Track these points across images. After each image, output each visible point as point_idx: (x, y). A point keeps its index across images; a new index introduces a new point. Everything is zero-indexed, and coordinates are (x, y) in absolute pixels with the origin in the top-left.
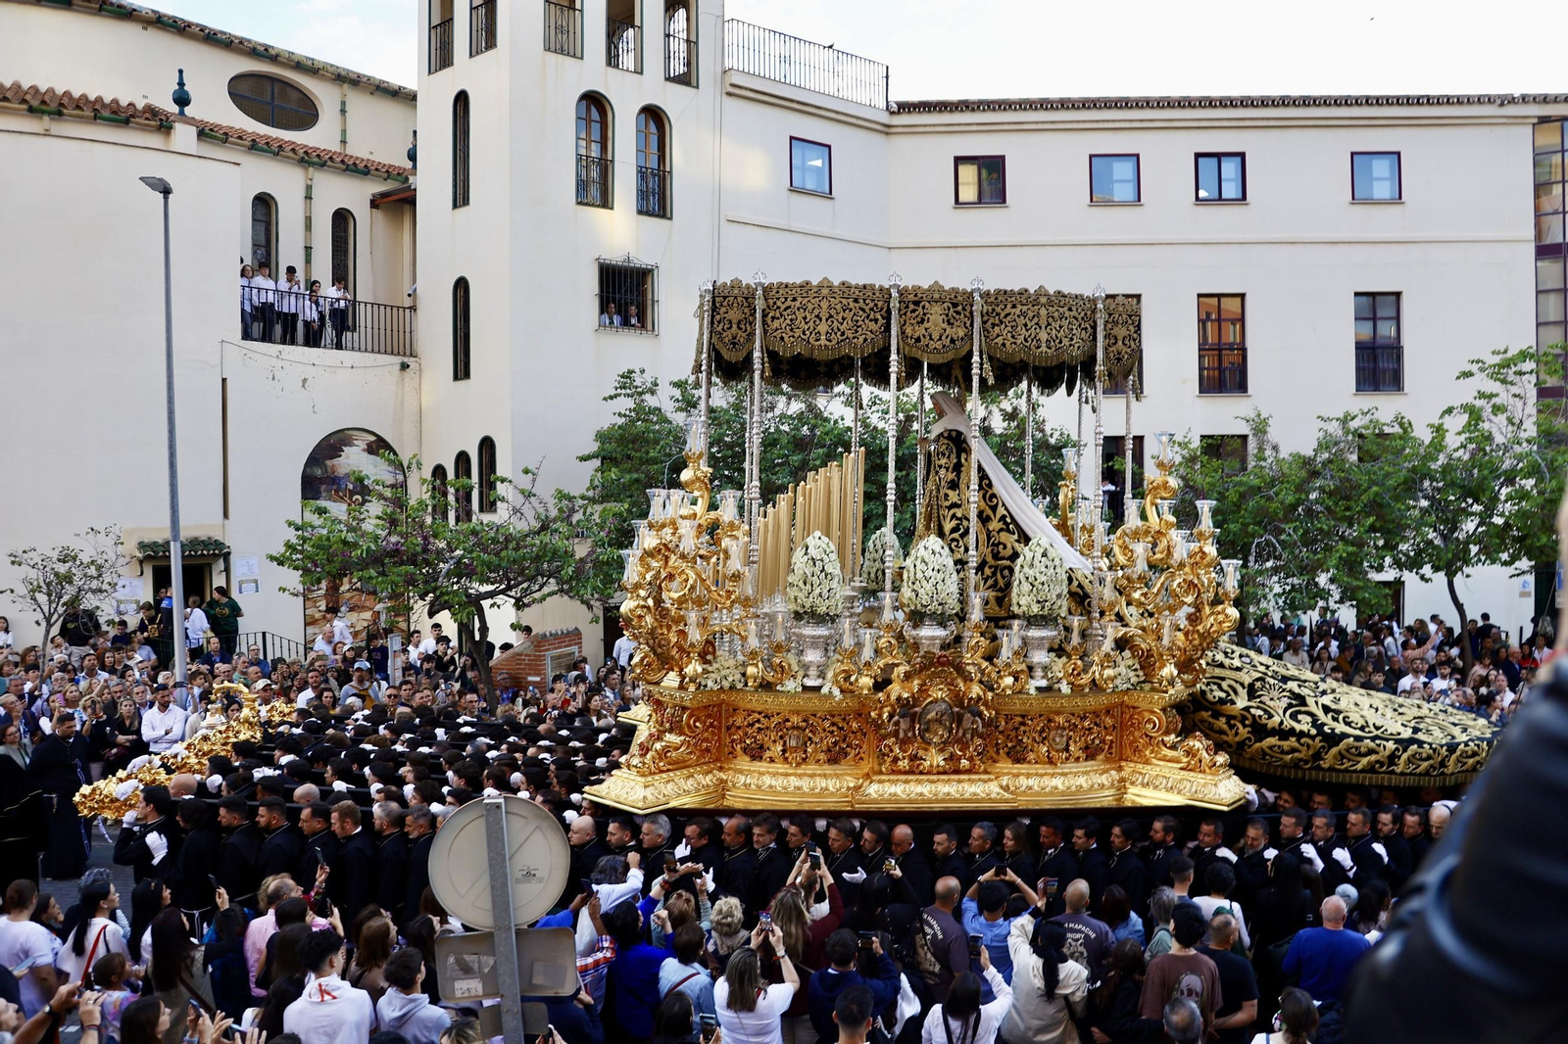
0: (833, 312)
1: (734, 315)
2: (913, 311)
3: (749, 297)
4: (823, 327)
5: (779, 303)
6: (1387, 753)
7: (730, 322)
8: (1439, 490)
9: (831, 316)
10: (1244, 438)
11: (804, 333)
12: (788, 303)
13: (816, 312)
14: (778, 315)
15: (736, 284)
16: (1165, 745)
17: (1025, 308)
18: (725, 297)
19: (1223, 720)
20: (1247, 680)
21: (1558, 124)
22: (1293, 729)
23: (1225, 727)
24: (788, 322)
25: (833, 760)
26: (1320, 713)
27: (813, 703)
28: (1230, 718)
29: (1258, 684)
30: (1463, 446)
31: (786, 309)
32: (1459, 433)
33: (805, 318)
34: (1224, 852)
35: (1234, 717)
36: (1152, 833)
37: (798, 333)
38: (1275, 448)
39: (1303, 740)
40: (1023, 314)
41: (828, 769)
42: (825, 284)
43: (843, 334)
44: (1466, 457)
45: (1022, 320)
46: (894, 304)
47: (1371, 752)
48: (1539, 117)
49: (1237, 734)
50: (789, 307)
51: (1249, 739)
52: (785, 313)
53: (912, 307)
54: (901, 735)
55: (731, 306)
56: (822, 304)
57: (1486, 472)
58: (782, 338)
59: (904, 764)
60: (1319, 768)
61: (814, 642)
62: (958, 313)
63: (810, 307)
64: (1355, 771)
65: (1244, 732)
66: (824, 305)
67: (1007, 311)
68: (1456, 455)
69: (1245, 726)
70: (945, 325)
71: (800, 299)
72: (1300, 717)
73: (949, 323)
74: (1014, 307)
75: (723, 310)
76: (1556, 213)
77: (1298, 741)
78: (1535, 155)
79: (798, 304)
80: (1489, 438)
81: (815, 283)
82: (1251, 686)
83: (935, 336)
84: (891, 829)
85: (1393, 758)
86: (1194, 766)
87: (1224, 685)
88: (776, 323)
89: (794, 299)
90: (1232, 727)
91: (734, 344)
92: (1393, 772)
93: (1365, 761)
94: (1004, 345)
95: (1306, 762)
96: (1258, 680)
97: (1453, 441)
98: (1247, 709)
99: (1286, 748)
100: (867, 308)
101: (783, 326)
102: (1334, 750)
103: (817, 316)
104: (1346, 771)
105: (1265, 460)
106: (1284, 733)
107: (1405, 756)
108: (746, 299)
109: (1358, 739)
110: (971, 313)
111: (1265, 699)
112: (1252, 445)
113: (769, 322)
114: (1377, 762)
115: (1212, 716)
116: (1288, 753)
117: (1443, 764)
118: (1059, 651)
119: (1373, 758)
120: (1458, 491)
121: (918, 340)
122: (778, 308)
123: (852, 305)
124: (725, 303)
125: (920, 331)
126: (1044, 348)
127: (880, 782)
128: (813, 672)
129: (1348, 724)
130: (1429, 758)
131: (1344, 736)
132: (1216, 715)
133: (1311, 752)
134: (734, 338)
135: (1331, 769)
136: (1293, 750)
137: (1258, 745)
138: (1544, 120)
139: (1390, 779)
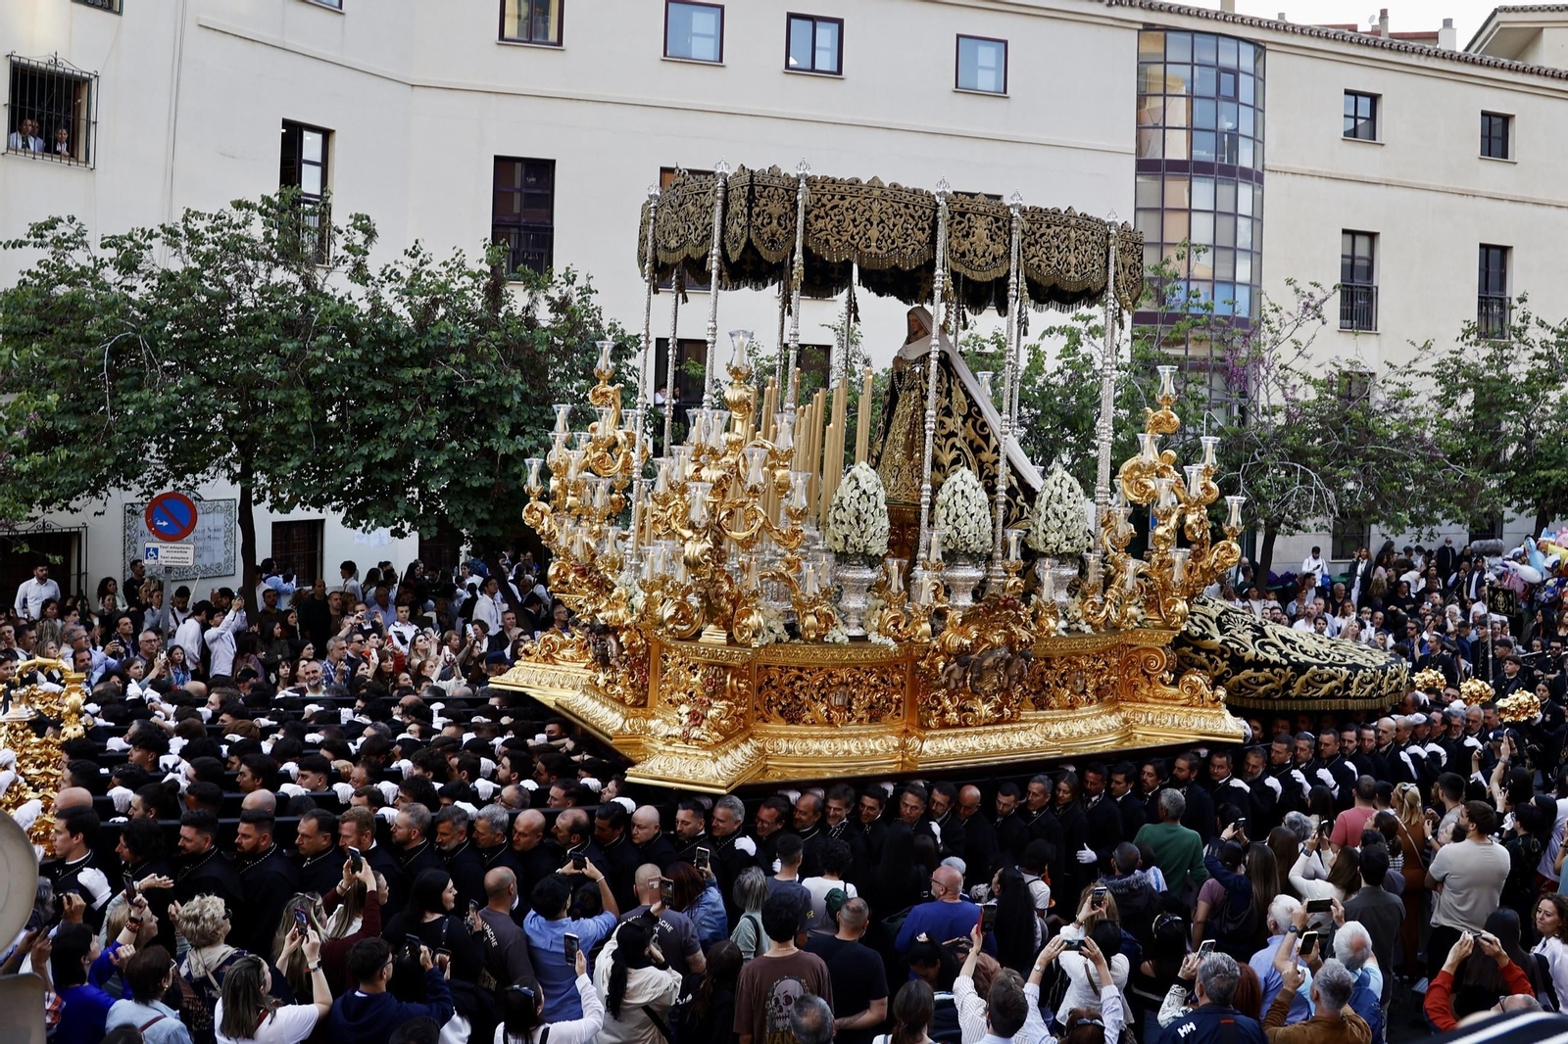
0: (884, 216)
1: (776, 208)
2: (959, 223)
3: (791, 187)
4: (874, 233)
5: (824, 200)
6: (1343, 678)
7: (770, 217)
8: (1037, 417)
9: (882, 221)
10: (827, 349)
11: (852, 237)
12: (836, 201)
13: (867, 215)
14: (823, 214)
15: (774, 172)
16: (1164, 683)
17: (1058, 229)
18: (765, 187)
19: (1203, 654)
20: (1215, 615)
21: (1162, 34)
22: (1267, 660)
23: (1206, 661)
24: (835, 222)
25: (874, 719)
26: (1280, 643)
27: (863, 655)
28: (1209, 652)
29: (1224, 618)
30: (1060, 371)
31: (832, 208)
32: (1059, 358)
33: (854, 220)
34: (1237, 783)
35: (1213, 651)
36: (1175, 771)
37: (846, 237)
38: (867, 362)
39: (1276, 670)
40: (1056, 235)
41: (873, 729)
42: (875, 184)
43: (893, 243)
44: (1062, 382)
45: (1055, 242)
46: (943, 213)
47: (1332, 678)
48: (1144, 24)
49: (1216, 667)
50: (837, 206)
51: (1227, 672)
52: (832, 213)
53: (958, 218)
54: (953, 685)
55: (770, 197)
56: (873, 206)
57: (1086, 400)
58: (827, 241)
59: (953, 716)
60: (1288, 697)
61: (860, 587)
62: (999, 229)
63: (861, 209)
64: (1317, 698)
65: (1223, 665)
66: (876, 206)
67: (1042, 230)
68: (1052, 380)
69: (1223, 660)
70: (988, 241)
71: (849, 199)
72: (1268, 648)
73: (992, 240)
74: (1048, 227)
75: (763, 201)
76: (1156, 127)
77: (1272, 671)
78: (1139, 63)
79: (846, 203)
80: (1088, 361)
81: (865, 182)
82: (1219, 620)
83: (980, 252)
84: (959, 788)
85: (1348, 682)
86: (1195, 701)
87: (1196, 619)
88: (820, 224)
89: (843, 198)
90: (1211, 661)
91: (773, 242)
92: (1348, 696)
93: (1326, 687)
94: (1039, 266)
95: (1277, 692)
96: (1223, 613)
97: (1051, 365)
98: (1224, 642)
99: (1261, 679)
100: (916, 215)
101: (829, 227)
102: (1302, 678)
103: (868, 220)
104: (1311, 698)
105: (854, 375)
106: (1258, 665)
107: (1356, 680)
108: (787, 191)
109: (1320, 666)
110: (1010, 229)
111: (1234, 632)
112: (836, 358)
113: (813, 221)
114: (1336, 687)
115: (1193, 652)
116: (1262, 684)
117: (1380, 687)
118: (1073, 588)
119: (1333, 683)
120: (1058, 418)
121: (963, 255)
122: (824, 205)
123: (903, 211)
124: (765, 194)
125: (966, 245)
126: (1072, 273)
127: (932, 737)
128: (853, 620)
129: (1305, 652)
130: (1371, 681)
131: (1308, 665)
132: (1197, 650)
133: (1283, 681)
134: (773, 235)
135: (1298, 698)
136: (1268, 681)
137: (1235, 678)
138: (1149, 27)
139: (1346, 704)
